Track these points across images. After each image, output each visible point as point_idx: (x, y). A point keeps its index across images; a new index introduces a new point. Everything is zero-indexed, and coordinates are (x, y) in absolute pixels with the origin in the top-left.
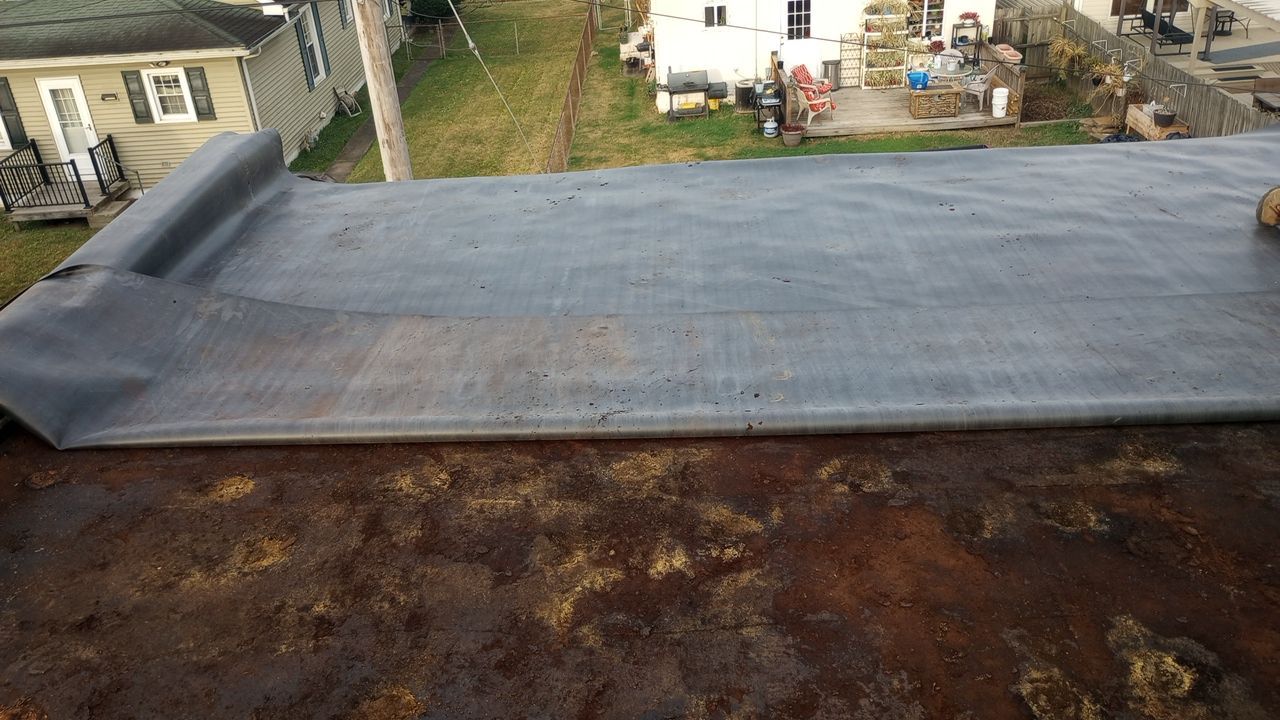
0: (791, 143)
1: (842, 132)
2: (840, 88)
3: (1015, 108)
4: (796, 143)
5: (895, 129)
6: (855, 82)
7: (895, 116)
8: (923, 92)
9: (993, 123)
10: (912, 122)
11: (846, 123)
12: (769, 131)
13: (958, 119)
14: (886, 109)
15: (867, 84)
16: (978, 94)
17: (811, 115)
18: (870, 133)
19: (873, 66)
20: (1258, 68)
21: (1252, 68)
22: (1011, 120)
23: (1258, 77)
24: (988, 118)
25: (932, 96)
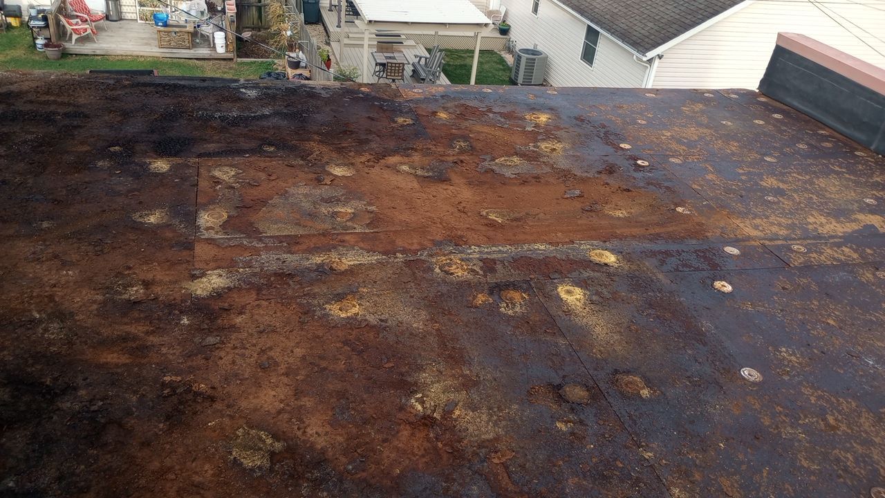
0: (52, 57)
1: (98, 52)
2: (121, 19)
3: (231, 47)
4: (55, 57)
5: (142, 54)
6: (133, 16)
7: (146, 44)
8: (162, 29)
9: (216, 56)
10: (158, 50)
11: (104, 45)
12: (39, 46)
13: (192, 51)
14: (143, 39)
15: (141, 19)
16: (208, 34)
17: (75, 37)
18: (122, 55)
19: (144, 6)
20: (403, 37)
21: (400, 36)
22: (230, 55)
23: (402, 43)
24: (213, 53)
25: (170, 32)
